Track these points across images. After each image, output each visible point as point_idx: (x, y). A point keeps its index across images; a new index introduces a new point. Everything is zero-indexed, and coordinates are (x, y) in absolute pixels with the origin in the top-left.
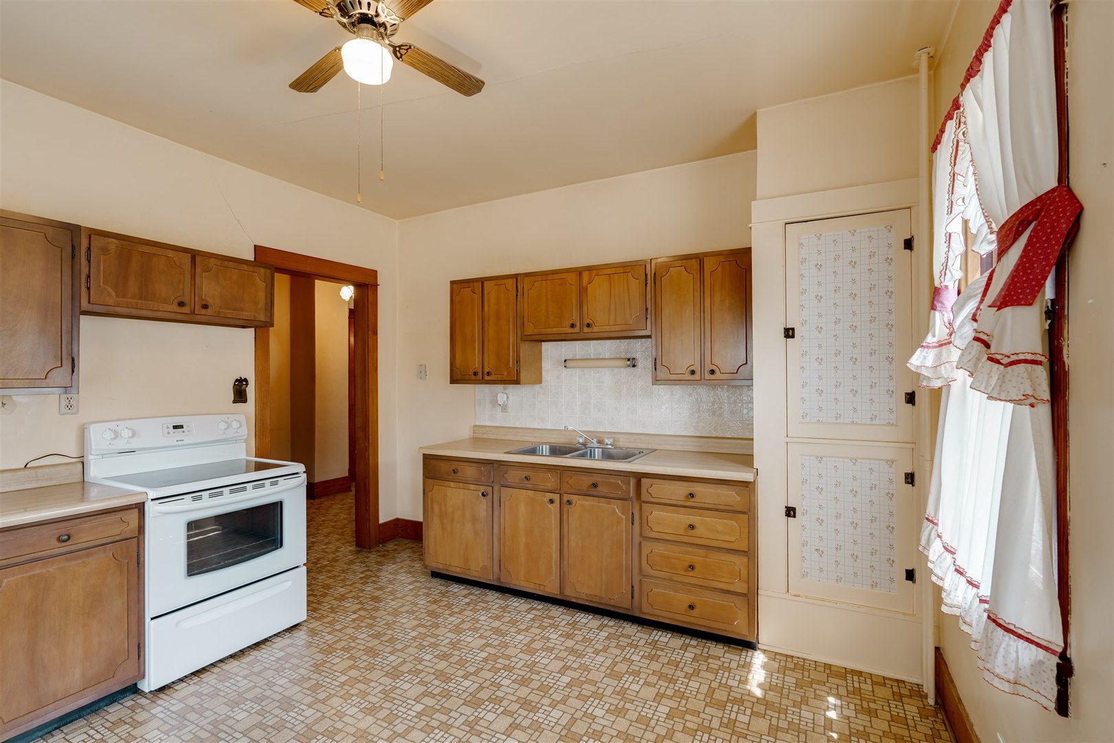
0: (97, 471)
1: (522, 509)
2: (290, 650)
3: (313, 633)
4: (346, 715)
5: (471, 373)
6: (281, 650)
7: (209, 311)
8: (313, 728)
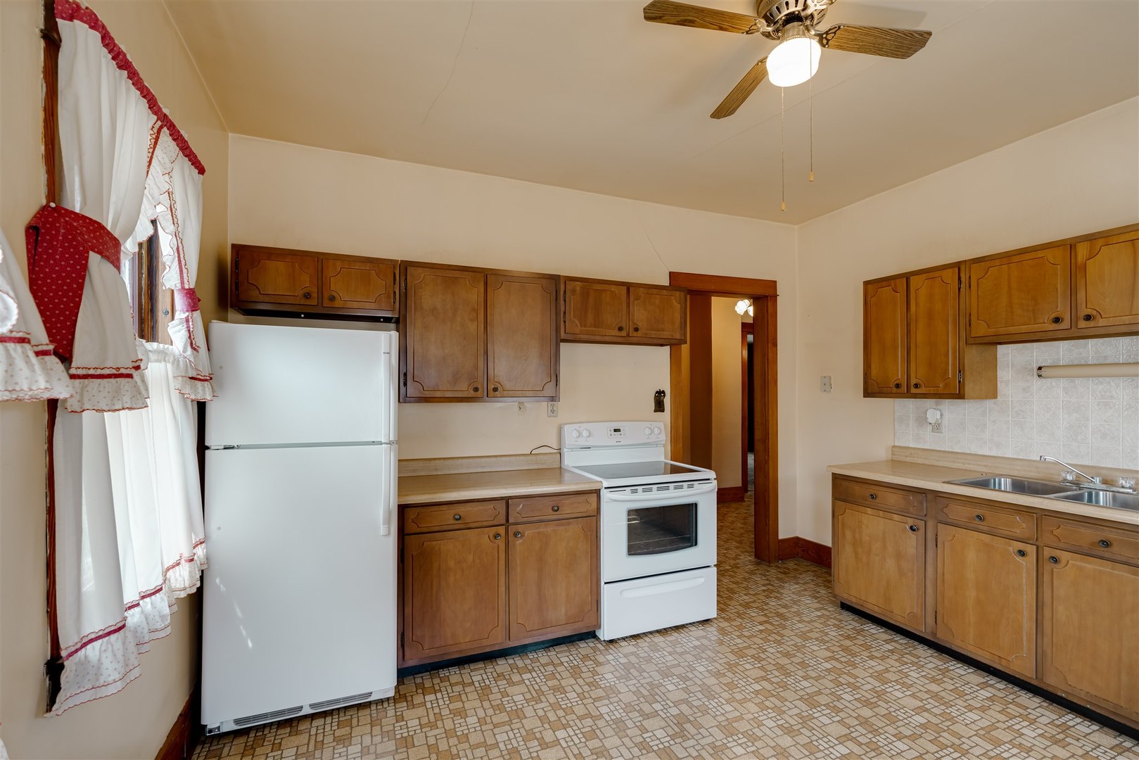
0: (570, 461)
1: (971, 556)
2: (705, 642)
3: (722, 631)
4: (764, 725)
5: (892, 384)
6: (697, 639)
7: (639, 334)
8: (734, 724)
